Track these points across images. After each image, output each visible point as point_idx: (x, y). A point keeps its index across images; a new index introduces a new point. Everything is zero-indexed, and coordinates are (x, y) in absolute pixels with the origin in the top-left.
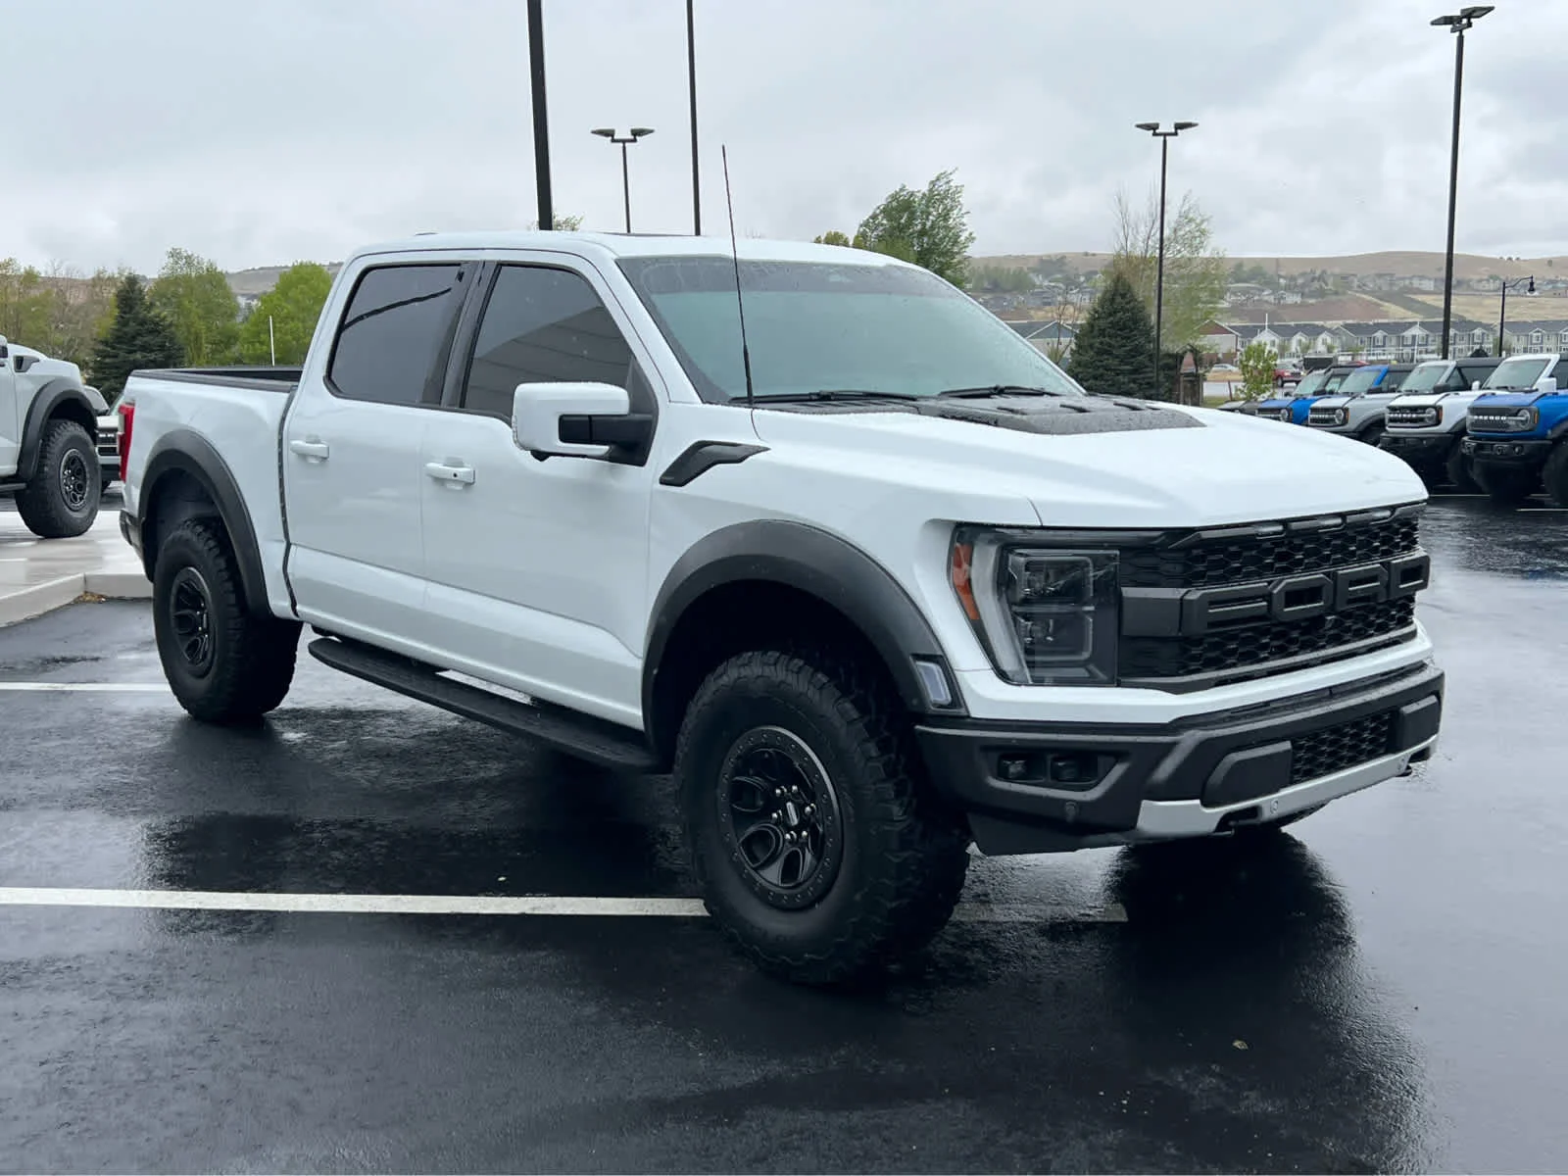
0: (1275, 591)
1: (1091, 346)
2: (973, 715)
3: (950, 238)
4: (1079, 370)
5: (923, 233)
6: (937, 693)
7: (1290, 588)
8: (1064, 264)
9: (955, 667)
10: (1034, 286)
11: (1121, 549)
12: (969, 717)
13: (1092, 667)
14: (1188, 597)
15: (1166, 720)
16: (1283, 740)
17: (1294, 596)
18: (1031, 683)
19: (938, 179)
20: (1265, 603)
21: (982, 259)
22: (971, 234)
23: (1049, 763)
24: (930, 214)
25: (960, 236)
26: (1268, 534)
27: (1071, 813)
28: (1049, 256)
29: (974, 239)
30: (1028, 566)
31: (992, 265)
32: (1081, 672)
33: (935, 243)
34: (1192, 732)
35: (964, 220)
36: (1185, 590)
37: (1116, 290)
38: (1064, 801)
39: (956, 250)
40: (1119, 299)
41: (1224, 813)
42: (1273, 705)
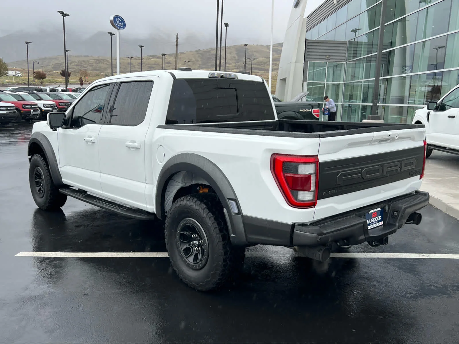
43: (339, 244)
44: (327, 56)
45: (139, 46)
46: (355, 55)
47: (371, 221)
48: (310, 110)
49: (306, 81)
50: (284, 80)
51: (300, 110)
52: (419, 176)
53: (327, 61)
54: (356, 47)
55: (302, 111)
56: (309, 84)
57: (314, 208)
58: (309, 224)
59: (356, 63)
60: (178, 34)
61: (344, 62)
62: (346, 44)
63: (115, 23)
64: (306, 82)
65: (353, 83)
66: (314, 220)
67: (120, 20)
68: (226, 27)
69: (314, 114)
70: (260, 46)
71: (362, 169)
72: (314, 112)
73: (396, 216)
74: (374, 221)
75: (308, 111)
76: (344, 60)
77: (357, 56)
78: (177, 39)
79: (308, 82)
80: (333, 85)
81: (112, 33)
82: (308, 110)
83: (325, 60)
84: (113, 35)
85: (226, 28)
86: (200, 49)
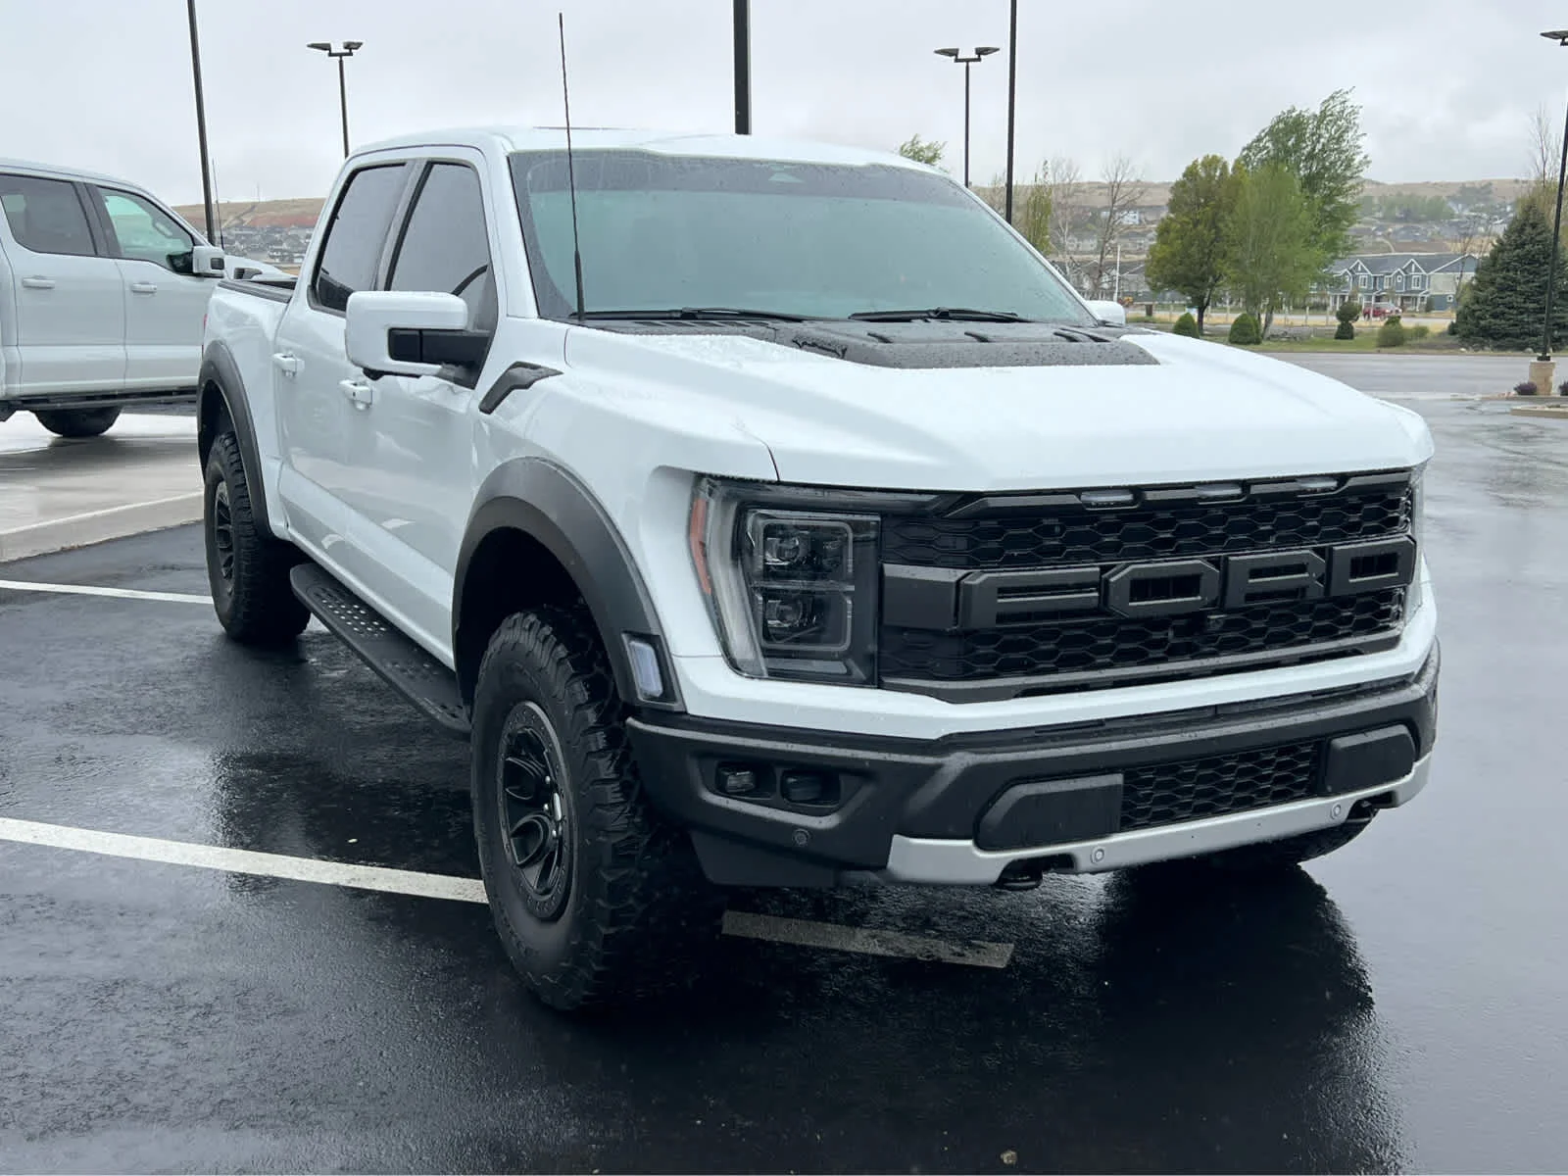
0: (1112, 580)
1: (1492, 283)
2: (690, 712)
3: (1343, 162)
4: (1476, 307)
5: (1311, 156)
6: (648, 682)
7: (1136, 576)
8: (1490, 192)
9: (672, 651)
10: (1452, 216)
11: (883, 515)
12: (686, 713)
13: (851, 662)
14: (966, 581)
15: (933, 735)
16: (1111, 770)
17: (1142, 588)
18: (766, 676)
19: (1332, 98)
20: (1096, 594)
21: (1396, 186)
22: (1365, 157)
23: (778, 779)
24: (1320, 136)
25: (1353, 160)
26: (1108, 504)
27: (802, 841)
28: (1473, 183)
29: (1369, 162)
30: (769, 531)
31: (1405, 193)
32: (839, 668)
33: (1324, 167)
34: (959, 754)
35: (1359, 143)
36: (965, 572)
37: (1527, 219)
38: (794, 827)
39: (1348, 174)
40: (1528, 230)
41: (1011, 860)
42: (1108, 726)
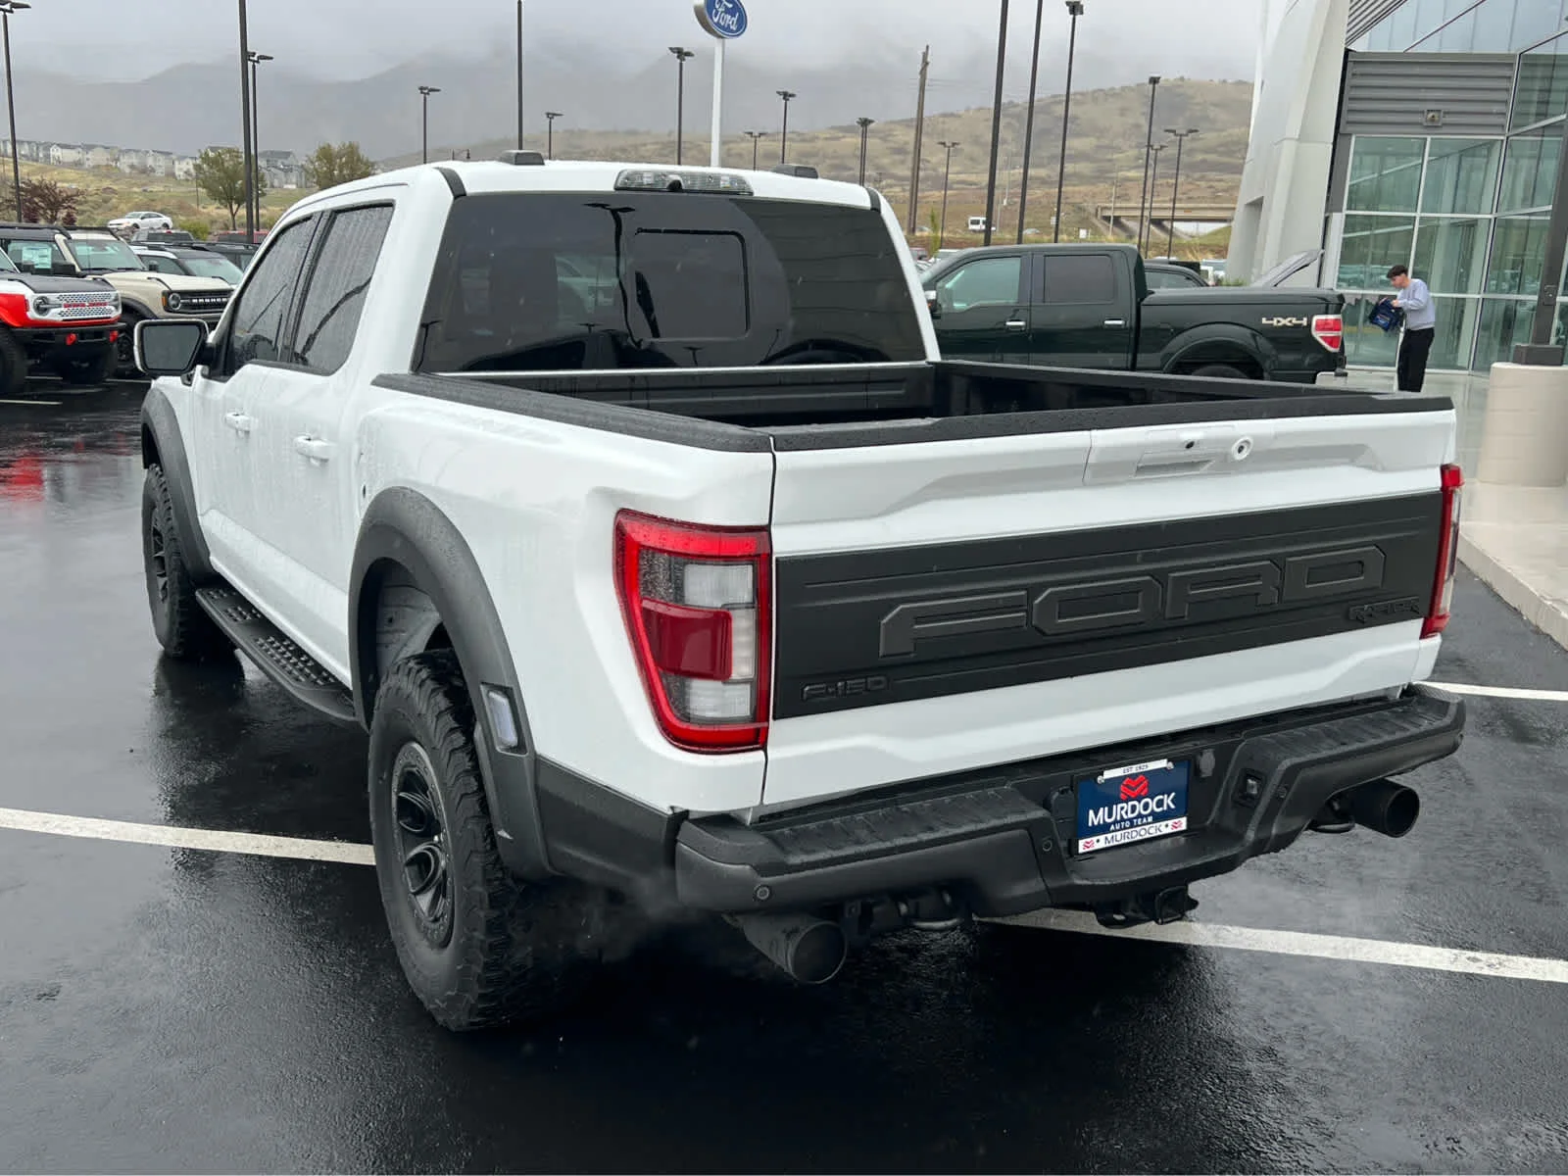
43: (903, 908)
44: (1431, 115)
45: (778, 93)
46: (1543, 109)
47: (1110, 816)
48: (1305, 322)
49: (1341, 211)
50: (1257, 205)
51: (1264, 321)
52: (1417, 624)
53: (1428, 134)
54: (1549, 74)
55: (1270, 322)
56: (1350, 224)
57: (762, 753)
58: (749, 818)
59: (1545, 139)
60: (927, 47)
61: (1502, 138)
62: (1511, 65)
63: (710, 14)
64: (1339, 214)
65: (1527, 217)
66: (766, 802)
67: (730, 6)
68: (1072, 16)
69: (1317, 335)
70: (1231, 84)
71: (1033, 591)
72: (1322, 326)
73: (1251, 797)
74: (1131, 816)
75: (1296, 326)
76: (1500, 131)
77: (1550, 111)
78: (925, 63)
79: (1347, 216)
80: (1455, 225)
81: (685, 50)
82: (1294, 321)
83: (1422, 130)
84: (686, 58)
85: (1074, 19)
86: (1016, 101)
